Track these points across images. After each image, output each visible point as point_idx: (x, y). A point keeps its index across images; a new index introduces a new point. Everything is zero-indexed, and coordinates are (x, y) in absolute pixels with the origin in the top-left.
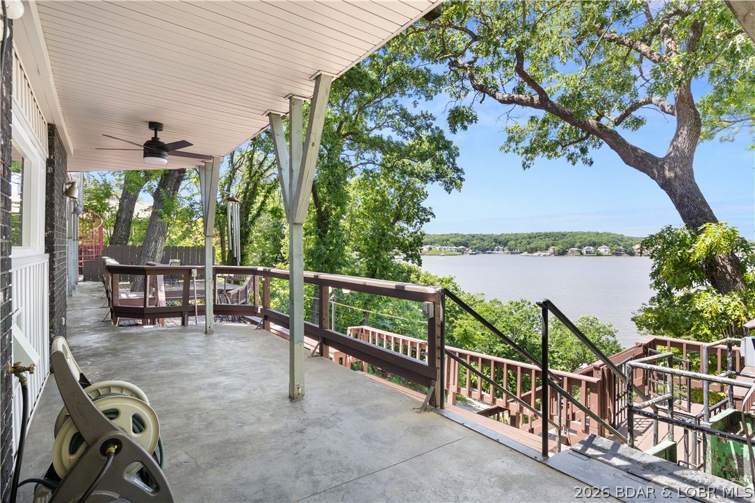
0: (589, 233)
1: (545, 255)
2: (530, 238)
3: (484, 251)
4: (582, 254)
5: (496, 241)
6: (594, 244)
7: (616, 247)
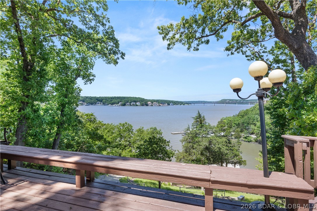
0: (133, 97)
1: (117, 106)
2: (112, 99)
3: (92, 104)
4: (131, 105)
5: (97, 99)
6: (135, 102)
7: (142, 103)
